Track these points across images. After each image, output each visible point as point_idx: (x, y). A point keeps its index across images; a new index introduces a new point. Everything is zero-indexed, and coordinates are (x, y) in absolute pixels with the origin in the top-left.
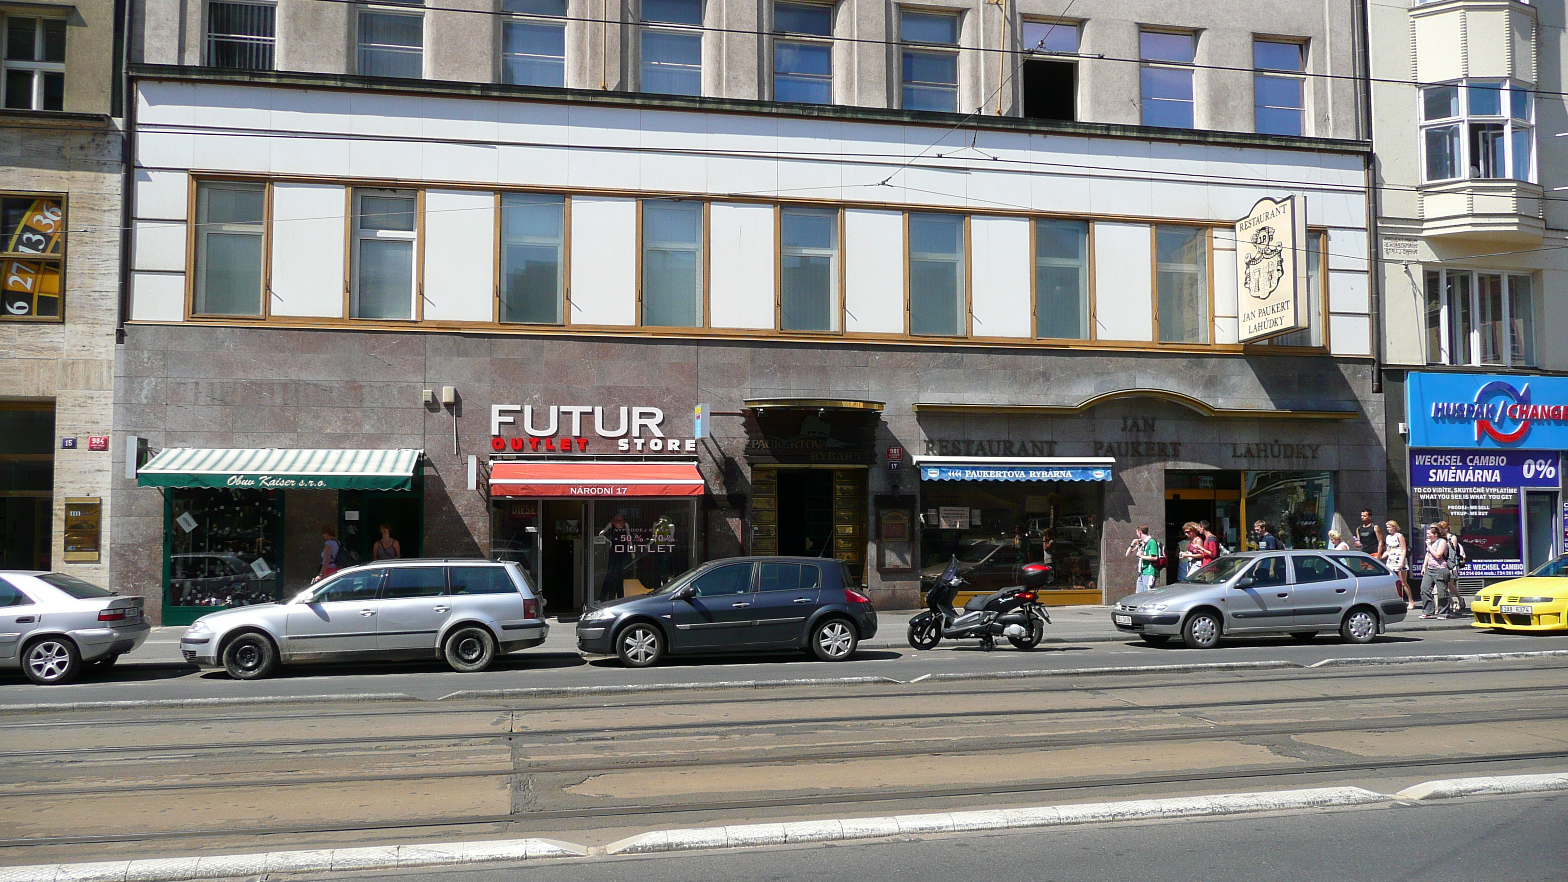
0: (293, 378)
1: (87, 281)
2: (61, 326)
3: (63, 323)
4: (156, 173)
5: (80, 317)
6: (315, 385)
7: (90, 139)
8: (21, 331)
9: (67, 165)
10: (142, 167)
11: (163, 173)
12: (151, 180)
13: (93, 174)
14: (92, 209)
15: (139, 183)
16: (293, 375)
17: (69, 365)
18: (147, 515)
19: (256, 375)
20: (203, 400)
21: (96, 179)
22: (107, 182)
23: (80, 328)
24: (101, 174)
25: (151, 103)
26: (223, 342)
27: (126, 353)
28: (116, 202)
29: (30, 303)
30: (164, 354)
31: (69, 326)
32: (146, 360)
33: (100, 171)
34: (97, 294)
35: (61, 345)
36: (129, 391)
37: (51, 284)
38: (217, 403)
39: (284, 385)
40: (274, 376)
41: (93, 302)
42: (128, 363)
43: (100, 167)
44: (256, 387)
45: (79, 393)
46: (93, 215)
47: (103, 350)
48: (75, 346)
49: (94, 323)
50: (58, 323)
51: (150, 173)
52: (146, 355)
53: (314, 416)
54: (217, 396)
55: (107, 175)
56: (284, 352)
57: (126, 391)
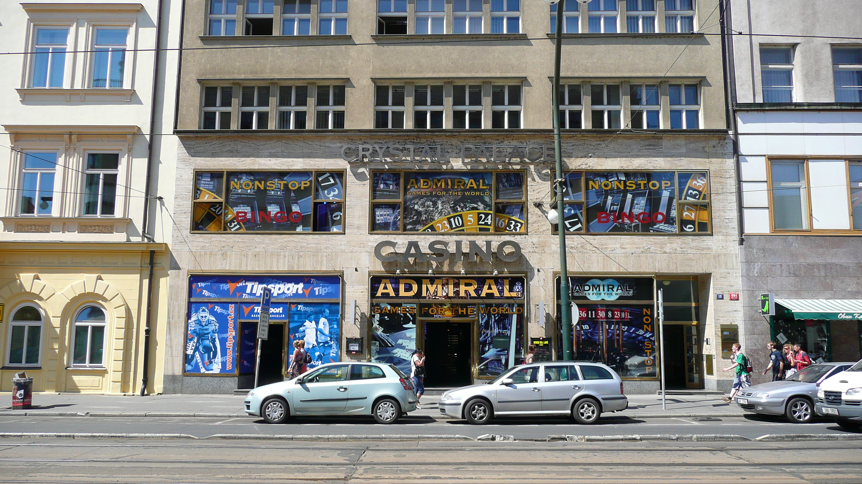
0: (829, 262)
1: (722, 214)
2: (711, 237)
3: (712, 235)
4: (750, 158)
5: (720, 232)
6: (840, 265)
7: (717, 142)
8: (692, 240)
9: (708, 156)
10: (742, 155)
11: (753, 158)
12: (747, 162)
13: (720, 160)
14: (721, 177)
15: (742, 163)
16: (830, 260)
17: (717, 257)
18: (762, 334)
19: (811, 261)
20: (785, 274)
21: (722, 162)
22: (727, 164)
23: (721, 237)
24: (724, 160)
25: (744, 123)
26: (792, 244)
27: (745, 250)
28: (732, 173)
29: (694, 226)
30: (764, 250)
31: (715, 236)
32: (755, 253)
33: (723, 158)
34: (727, 220)
35: (712, 246)
36: (748, 270)
37: (704, 216)
38: (792, 275)
39: (825, 265)
40: (819, 261)
41: (725, 224)
42: (746, 255)
43: (723, 156)
44: (810, 267)
45: (723, 271)
46: (722, 180)
47: (732, 249)
48: (719, 247)
49: (727, 235)
50: (710, 235)
51: (747, 158)
52: (755, 251)
53: (841, 282)
54: (791, 272)
55: (727, 160)
56: (823, 248)
57: (747, 270)
